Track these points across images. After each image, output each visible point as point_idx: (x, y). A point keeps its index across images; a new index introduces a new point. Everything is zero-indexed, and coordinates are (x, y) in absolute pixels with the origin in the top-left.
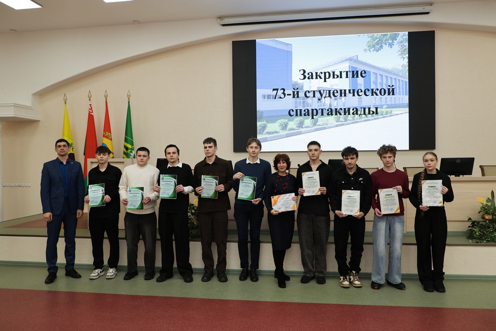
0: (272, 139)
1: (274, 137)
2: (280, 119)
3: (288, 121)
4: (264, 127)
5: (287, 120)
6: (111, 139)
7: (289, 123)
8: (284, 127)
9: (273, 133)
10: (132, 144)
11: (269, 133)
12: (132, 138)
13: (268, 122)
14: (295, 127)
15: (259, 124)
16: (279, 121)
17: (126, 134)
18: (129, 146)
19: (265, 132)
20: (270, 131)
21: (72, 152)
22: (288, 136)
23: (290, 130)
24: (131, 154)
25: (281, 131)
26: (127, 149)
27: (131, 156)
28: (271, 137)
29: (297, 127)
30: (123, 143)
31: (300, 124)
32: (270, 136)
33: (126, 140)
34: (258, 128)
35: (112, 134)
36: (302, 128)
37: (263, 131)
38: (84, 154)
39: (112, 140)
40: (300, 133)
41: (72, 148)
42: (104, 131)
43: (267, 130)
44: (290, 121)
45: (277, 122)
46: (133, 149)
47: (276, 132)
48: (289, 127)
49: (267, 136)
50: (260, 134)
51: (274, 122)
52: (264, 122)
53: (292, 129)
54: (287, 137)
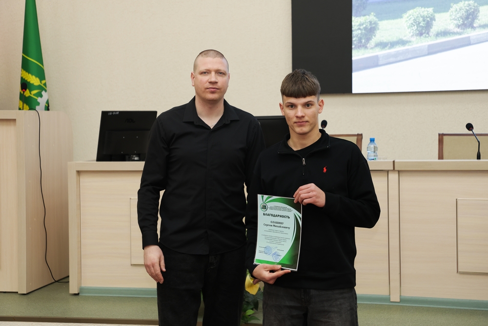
0: (392, 60)
1: (397, 55)
2: (413, 8)
3: (435, 11)
4: (371, 30)
5: (431, 10)
7: (437, 16)
8: (424, 28)
9: (393, 44)
10: (41, 75)
11: (382, 45)
12: (40, 60)
13: (381, 16)
14: (452, 27)
15: (358, 22)
16: (411, 12)
17: (25, 50)
18: (34, 80)
19: (372, 42)
20: (385, 39)
22: (432, 51)
23: (438, 35)
24: (39, 99)
25: (414, 39)
27: (38, 104)
28: (388, 56)
29: (458, 26)
30: (18, 73)
31: (467, 18)
32: (387, 51)
33: (26, 65)
34: (354, 33)
36: (473, 28)
37: (368, 40)
40: (467, 43)
43: (379, 37)
44: (439, 12)
45: (405, 16)
46: (42, 88)
47: (402, 42)
48: (436, 27)
49: (378, 52)
50: (359, 47)
51: (396, 14)
52: (372, 17)
53: (445, 33)
54: (429, 54)
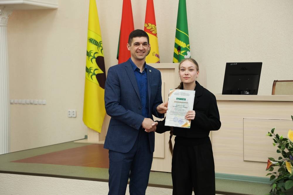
6: (155, 35)
10: (187, 41)
12: (187, 31)
17: (178, 26)
18: (182, 44)
21: (100, 54)
24: (185, 56)
26: (179, 48)
30: (173, 40)
33: (178, 35)
35: (157, 26)
38: (118, 58)
39: (158, 35)
41: (101, 48)
42: (146, 23)
46: (187, 49)
